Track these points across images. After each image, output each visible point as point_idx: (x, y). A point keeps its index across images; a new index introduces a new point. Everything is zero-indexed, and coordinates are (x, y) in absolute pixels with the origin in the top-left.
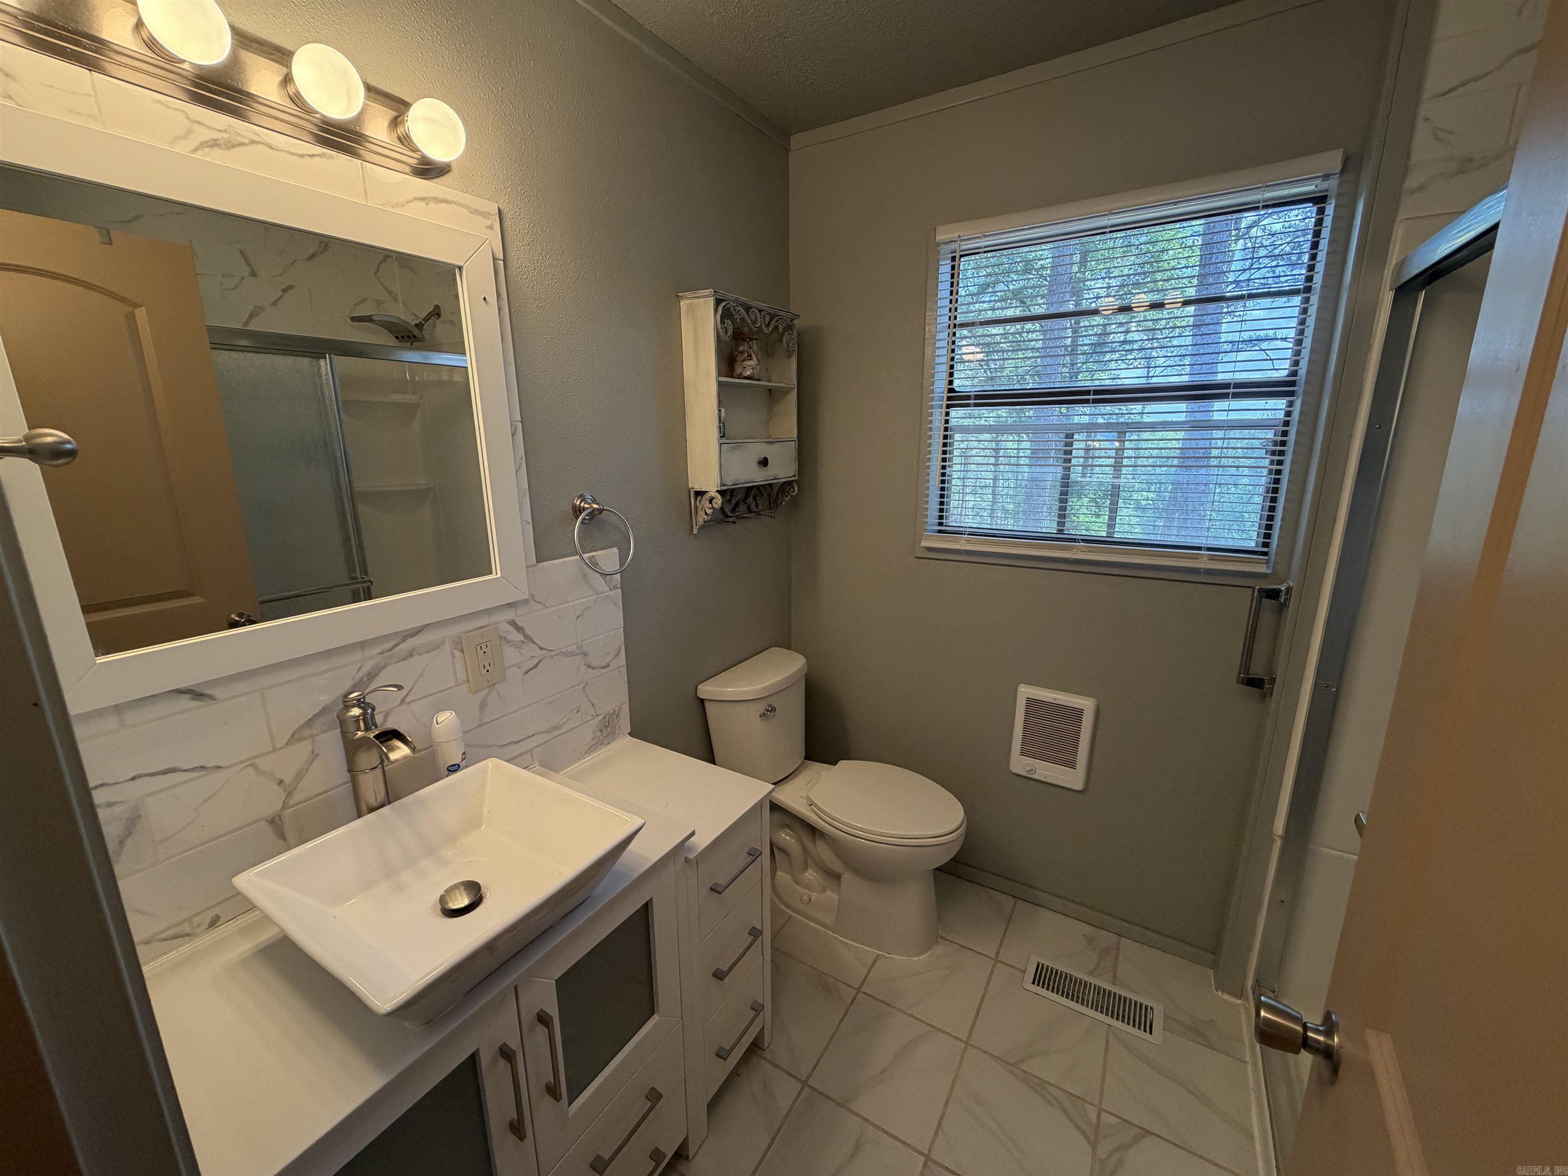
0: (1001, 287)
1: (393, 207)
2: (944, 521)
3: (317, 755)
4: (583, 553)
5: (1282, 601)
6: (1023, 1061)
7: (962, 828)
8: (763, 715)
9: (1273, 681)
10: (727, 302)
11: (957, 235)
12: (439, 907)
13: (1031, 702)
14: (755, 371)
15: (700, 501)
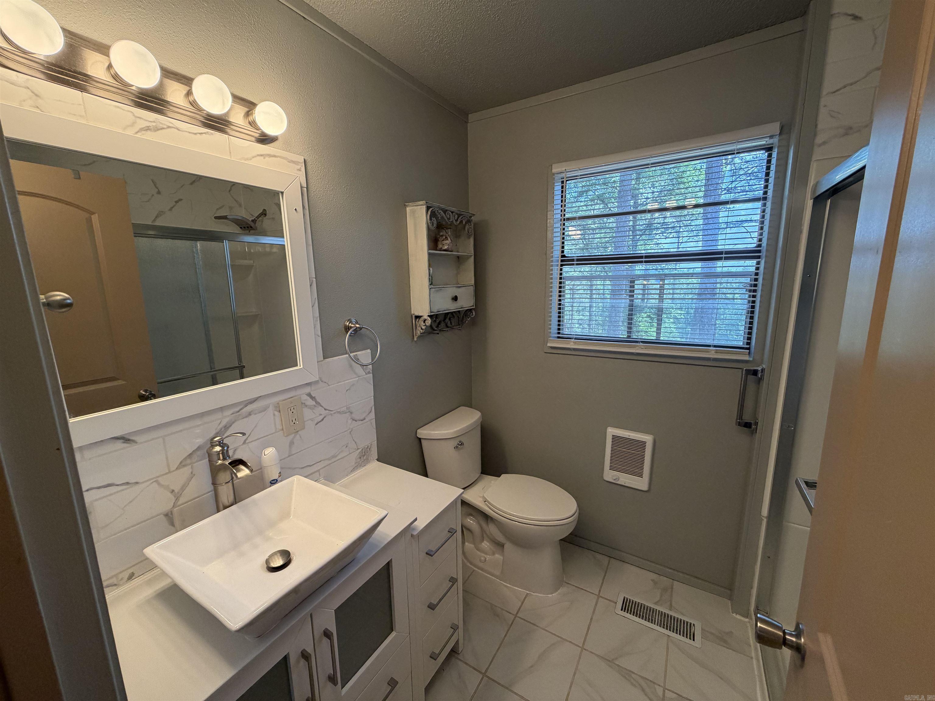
0: (591, 193)
1: (245, 160)
2: (561, 331)
3: (194, 475)
4: (350, 353)
5: (759, 377)
6: (616, 659)
7: (576, 513)
8: (456, 448)
9: (756, 424)
10: (433, 208)
11: (564, 169)
12: (266, 566)
13: (614, 438)
14: (450, 247)
15: (418, 322)
